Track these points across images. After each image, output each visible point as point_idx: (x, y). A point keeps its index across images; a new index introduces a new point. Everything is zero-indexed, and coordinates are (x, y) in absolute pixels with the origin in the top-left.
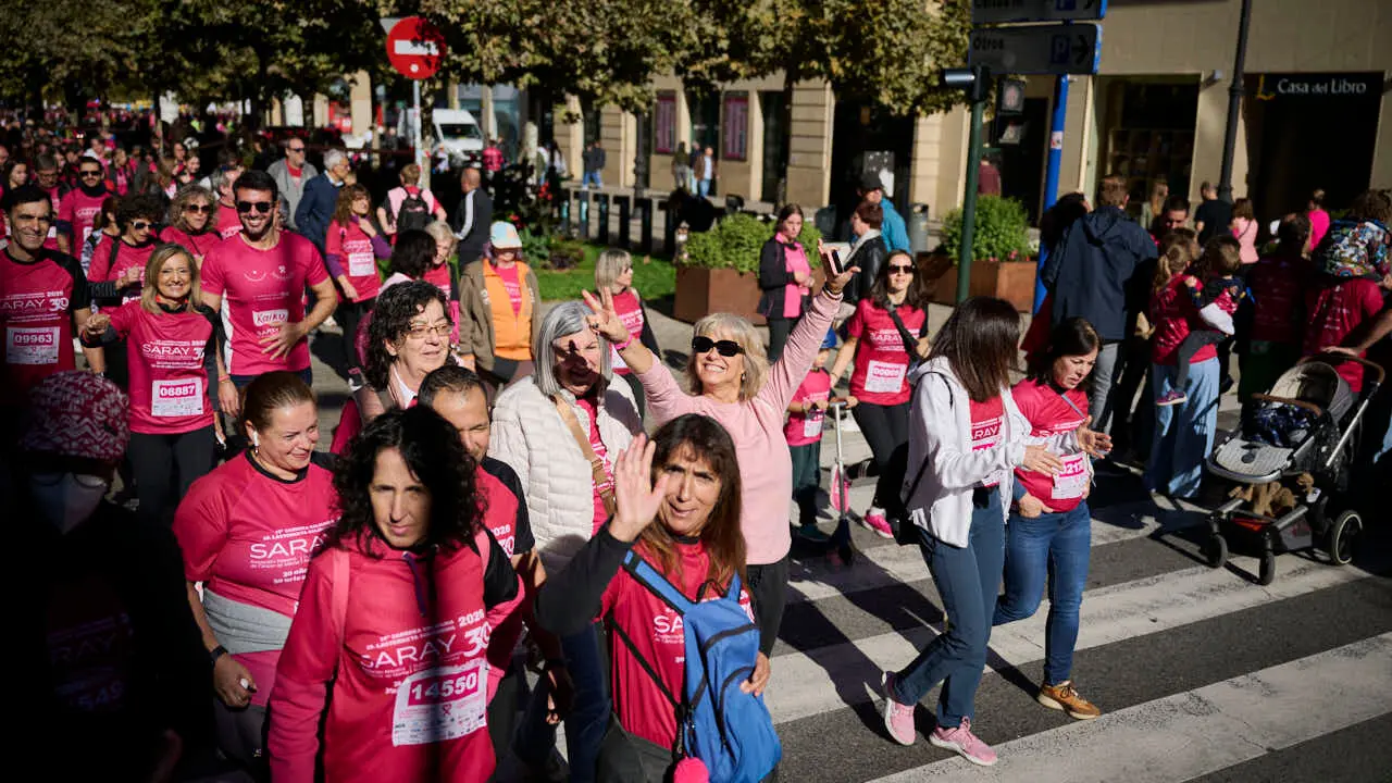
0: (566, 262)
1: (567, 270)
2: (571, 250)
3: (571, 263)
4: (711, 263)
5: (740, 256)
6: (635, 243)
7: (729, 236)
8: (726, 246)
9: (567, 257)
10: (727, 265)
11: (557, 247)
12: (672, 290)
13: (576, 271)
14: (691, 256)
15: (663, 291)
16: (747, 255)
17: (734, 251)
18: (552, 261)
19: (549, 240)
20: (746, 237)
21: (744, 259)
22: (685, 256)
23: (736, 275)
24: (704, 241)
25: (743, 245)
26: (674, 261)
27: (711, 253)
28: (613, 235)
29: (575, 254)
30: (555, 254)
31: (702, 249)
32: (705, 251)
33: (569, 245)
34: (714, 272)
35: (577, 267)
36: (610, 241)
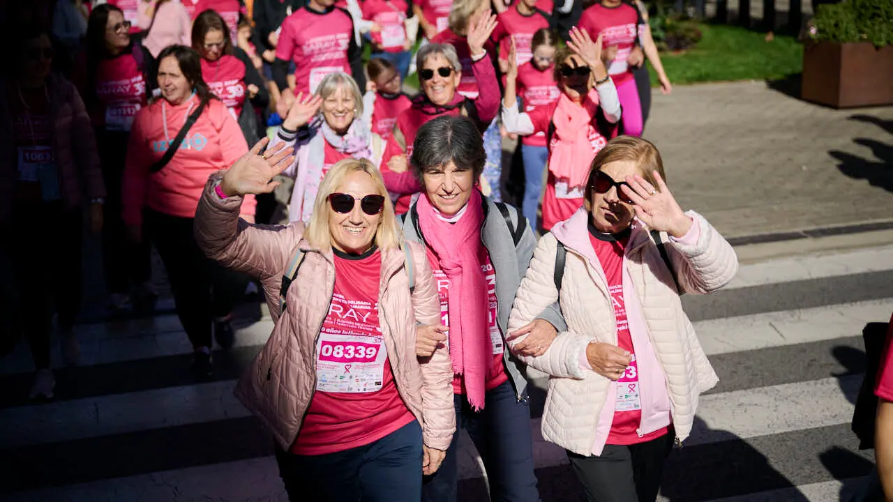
0: (683, 43)
1: (683, 52)
2: (688, 30)
3: (688, 44)
4: (843, 37)
5: (877, 28)
6: (756, 21)
7: (863, 6)
8: (860, 16)
9: (682, 38)
10: (861, 39)
11: (672, 28)
12: (799, 68)
13: (693, 52)
14: (819, 31)
15: (789, 71)
16: (884, 27)
17: (869, 23)
18: (668, 42)
19: (664, 21)
20: (882, 6)
21: (880, 31)
22: (813, 31)
23: (873, 48)
24: (835, 13)
25: (879, 16)
26: (800, 37)
27: (843, 26)
28: (732, 12)
29: (692, 35)
30: (670, 34)
31: (833, 22)
32: (836, 25)
33: (685, 25)
34: (847, 47)
35: (694, 48)
36: (729, 19)
